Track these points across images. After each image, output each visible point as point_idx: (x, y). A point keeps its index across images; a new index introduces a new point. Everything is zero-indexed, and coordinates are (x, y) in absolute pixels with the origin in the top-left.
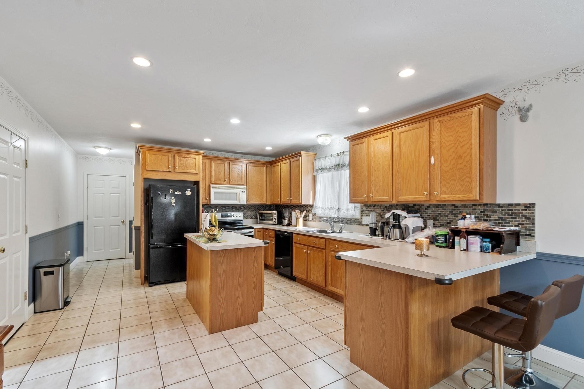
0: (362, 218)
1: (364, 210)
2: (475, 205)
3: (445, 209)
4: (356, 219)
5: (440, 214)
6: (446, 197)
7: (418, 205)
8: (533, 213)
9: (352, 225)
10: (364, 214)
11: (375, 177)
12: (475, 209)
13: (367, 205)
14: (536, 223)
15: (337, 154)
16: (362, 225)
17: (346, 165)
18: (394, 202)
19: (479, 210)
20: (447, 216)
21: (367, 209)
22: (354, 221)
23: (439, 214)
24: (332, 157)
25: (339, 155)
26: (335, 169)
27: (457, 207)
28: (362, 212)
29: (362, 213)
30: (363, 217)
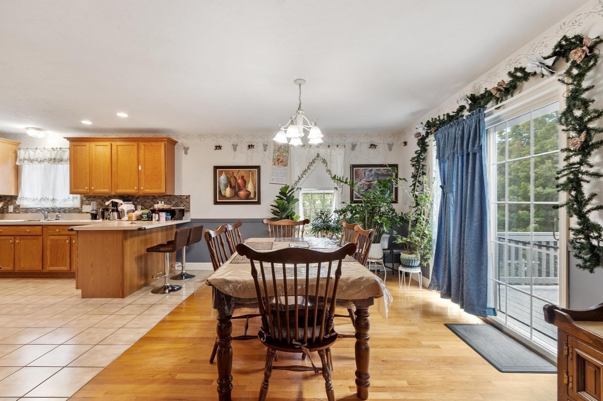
0: (82, 207)
1: (84, 200)
2: (165, 196)
3: (148, 199)
4: (75, 208)
5: (146, 201)
6: (147, 191)
7: (131, 196)
8: (189, 200)
9: (71, 214)
10: (84, 203)
11: (96, 174)
12: (165, 199)
13: (87, 196)
14: (191, 205)
15: (52, 148)
16: (82, 213)
17: (64, 160)
18: (113, 193)
19: (167, 199)
20: (150, 203)
21: (86, 199)
22: (73, 210)
23: (145, 201)
24: (46, 150)
25: (55, 150)
26: (49, 162)
27: (155, 197)
28: (82, 202)
29: (82, 203)
30: (83, 206)
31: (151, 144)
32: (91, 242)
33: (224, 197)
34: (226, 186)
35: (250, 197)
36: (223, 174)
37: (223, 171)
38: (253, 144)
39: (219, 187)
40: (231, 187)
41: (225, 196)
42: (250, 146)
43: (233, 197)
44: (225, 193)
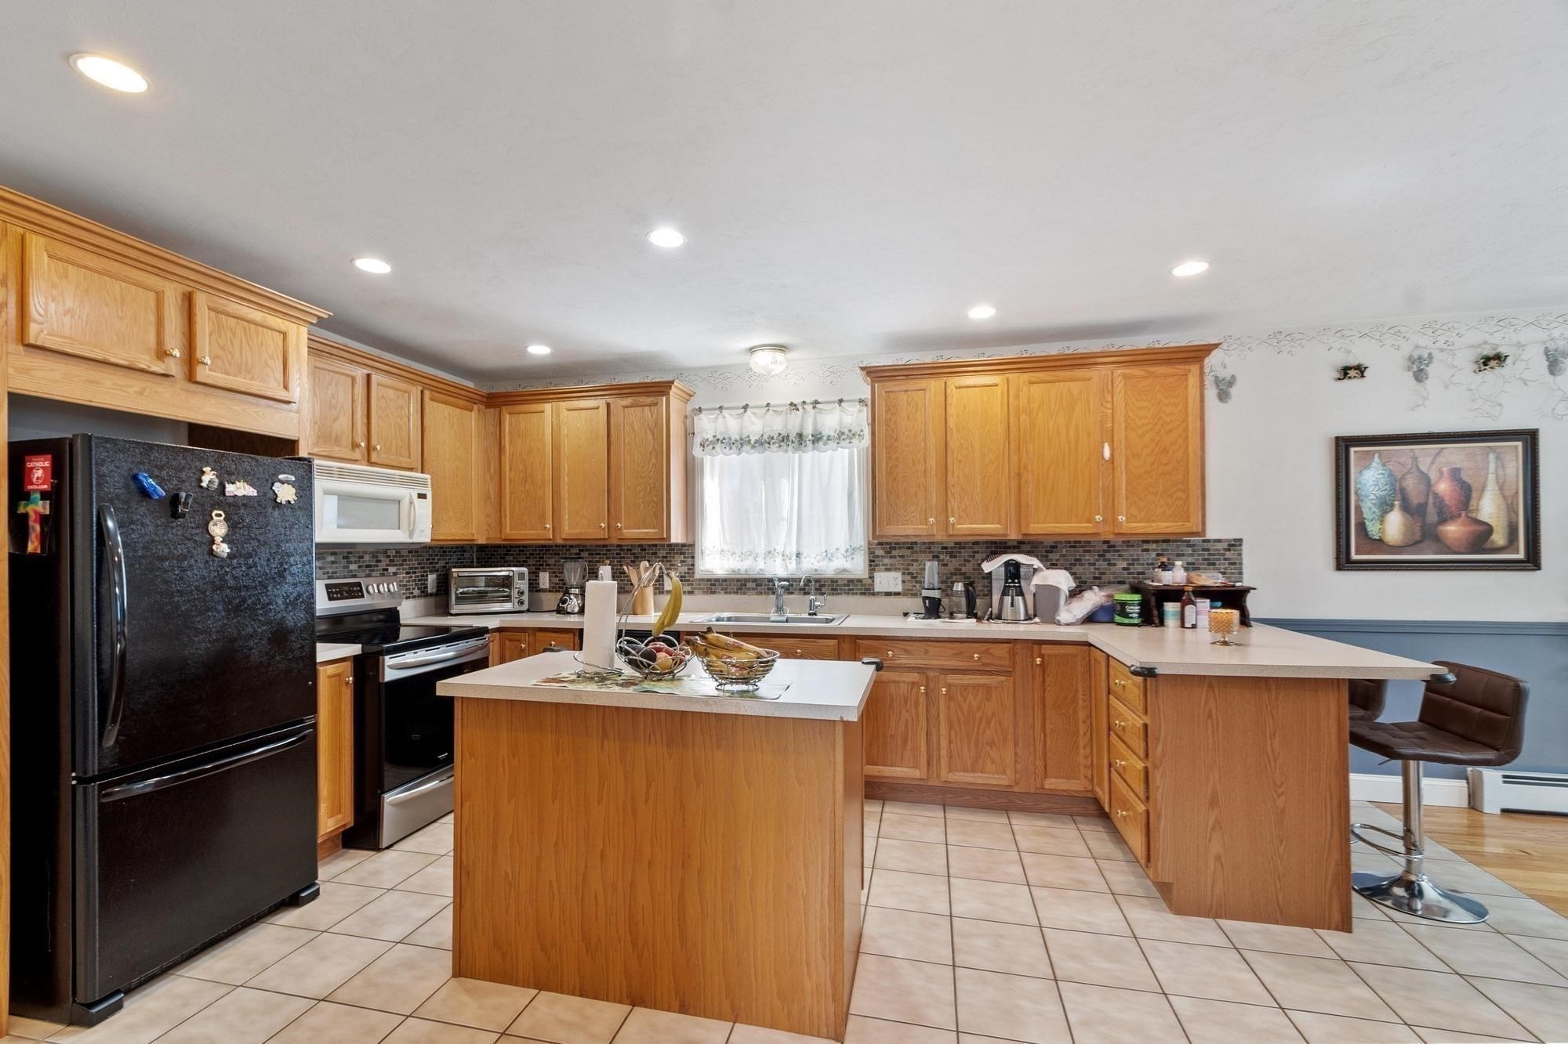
0: (872, 577)
1: (878, 557)
2: (1147, 542)
3: (1089, 551)
4: (851, 581)
5: (1080, 560)
6: (1141, 527)
7: (1029, 543)
8: (1240, 555)
9: (839, 596)
10: (877, 565)
11: (958, 477)
12: (1147, 550)
13: (887, 543)
14: (1245, 570)
15: (791, 404)
16: (874, 594)
17: (825, 438)
19: (1154, 550)
20: (1094, 564)
21: (887, 552)
22: (844, 585)
23: (1076, 560)
24: (771, 412)
25: (798, 409)
26: (780, 446)
27: (1114, 546)
28: (871, 561)
29: (873, 564)
30: (876, 575)
31: (1147, 371)
32: (1210, 716)
33: (1380, 544)
34: (1385, 507)
35: (1488, 545)
36: (1374, 464)
37: (1374, 452)
38: (1503, 350)
39: (1358, 509)
40: (1406, 508)
41: (1381, 540)
42: (1491, 360)
43: (1417, 543)
44: (1382, 531)
